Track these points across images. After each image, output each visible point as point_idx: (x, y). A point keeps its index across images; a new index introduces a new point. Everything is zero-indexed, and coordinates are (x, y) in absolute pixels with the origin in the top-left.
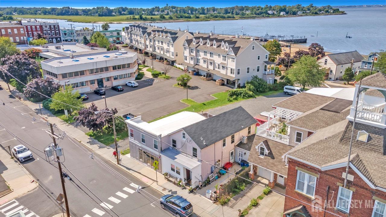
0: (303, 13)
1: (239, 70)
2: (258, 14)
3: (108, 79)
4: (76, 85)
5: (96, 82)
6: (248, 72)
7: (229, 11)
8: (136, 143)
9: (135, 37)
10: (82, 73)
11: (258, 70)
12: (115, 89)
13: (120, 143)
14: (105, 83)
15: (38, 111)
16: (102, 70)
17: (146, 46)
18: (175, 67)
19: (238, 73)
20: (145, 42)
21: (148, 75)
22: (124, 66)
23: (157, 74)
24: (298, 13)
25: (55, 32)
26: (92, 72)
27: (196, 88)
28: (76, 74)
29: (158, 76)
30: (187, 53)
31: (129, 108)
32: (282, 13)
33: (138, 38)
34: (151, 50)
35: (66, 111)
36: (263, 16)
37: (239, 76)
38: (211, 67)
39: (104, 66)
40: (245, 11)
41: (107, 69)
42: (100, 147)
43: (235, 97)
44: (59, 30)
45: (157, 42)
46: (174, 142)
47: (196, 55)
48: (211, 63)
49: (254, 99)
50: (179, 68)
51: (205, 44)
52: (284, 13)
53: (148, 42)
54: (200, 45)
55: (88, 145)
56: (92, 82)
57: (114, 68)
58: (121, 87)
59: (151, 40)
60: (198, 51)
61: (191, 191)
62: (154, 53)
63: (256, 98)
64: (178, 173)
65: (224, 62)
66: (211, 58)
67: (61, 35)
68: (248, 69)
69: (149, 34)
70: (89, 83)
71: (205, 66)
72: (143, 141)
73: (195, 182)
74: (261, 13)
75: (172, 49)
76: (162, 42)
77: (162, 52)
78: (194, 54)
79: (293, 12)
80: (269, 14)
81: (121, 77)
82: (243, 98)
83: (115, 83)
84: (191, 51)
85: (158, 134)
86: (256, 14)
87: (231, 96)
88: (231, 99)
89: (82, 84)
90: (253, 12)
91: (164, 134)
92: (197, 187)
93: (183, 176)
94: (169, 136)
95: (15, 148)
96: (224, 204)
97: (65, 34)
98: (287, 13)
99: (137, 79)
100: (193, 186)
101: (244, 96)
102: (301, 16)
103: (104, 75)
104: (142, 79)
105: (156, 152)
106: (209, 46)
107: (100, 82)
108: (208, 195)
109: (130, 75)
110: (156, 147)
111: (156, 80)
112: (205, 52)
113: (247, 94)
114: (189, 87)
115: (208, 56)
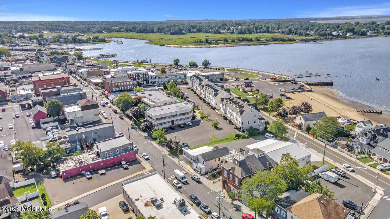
0: (374, 33)
1: (243, 123)
2: (322, 36)
3: (177, 120)
4: (161, 124)
5: (171, 122)
6: (249, 123)
7: (293, 31)
8: (185, 157)
9: (195, 84)
10: (165, 118)
11: (255, 123)
12: (179, 126)
13: (180, 156)
14: (176, 123)
15: (146, 138)
16: (174, 116)
17: (201, 93)
18: (215, 111)
19: (243, 124)
20: (200, 90)
21: (198, 117)
22: (185, 114)
23: (203, 117)
24: (368, 33)
25: (146, 77)
26: (169, 117)
27: (221, 129)
28: (162, 118)
29: (204, 118)
30: (221, 106)
31: (186, 139)
32: (348, 34)
33: (197, 86)
34: (203, 96)
35: (158, 139)
36: (326, 38)
37: (243, 126)
38: (232, 117)
39: (175, 114)
40: (309, 30)
41: (177, 115)
42: (173, 157)
43: (238, 137)
44: (148, 76)
45: (207, 93)
46: (198, 158)
47: (226, 108)
48: (232, 115)
49: (248, 139)
50: (217, 113)
51: (230, 103)
52: (351, 34)
53: (202, 91)
54: (228, 103)
55: (168, 156)
56: (169, 122)
57: (180, 115)
58: (183, 126)
59: (204, 90)
60: (226, 106)
61: (201, 175)
62: (205, 99)
63: (249, 139)
64: (198, 169)
65: (237, 117)
66: (232, 112)
67: (149, 78)
68: (249, 122)
69: (203, 86)
70: (167, 123)
71: (229, 115)
72: (188, 157)
73: (202, 173)
74: (326, 35)
75: (214, 101)
76: (210, 94)
77: (209, 100)
78: (224, 107)
79: (361, 32)
80: (333, 35)
81: (184, 119)
82: (242, 138)
83: (180, 122)
84: (223, 105)
85: (192, 155)
86: (320, 35)
87: (236, 136)
88: (236, 138)
89: (164, 123)
90: (317, 33)
91: (195, 155)
92: (204, 174)
93: (199, 170)
94: (197, 156)
95: (143, 154)
96: (210, 179)
97: (152, 78)
98: (355, 34)
99: (191, 120)
100: (202, 174)
101: (242, 137)
102: (371, 36)
103: (175, 119)
104: (194, 120)
105: (192, 161)
106: (232, 105)
107: (173, 122)
108: (206, 177)
109: (188, 118)
110: (192, 159)
111: (202, 121)
112: (230, 108)
113: (244, 136)
114: (218, 128)
115: (231, 111)
